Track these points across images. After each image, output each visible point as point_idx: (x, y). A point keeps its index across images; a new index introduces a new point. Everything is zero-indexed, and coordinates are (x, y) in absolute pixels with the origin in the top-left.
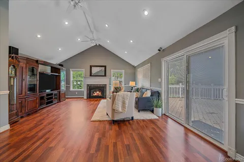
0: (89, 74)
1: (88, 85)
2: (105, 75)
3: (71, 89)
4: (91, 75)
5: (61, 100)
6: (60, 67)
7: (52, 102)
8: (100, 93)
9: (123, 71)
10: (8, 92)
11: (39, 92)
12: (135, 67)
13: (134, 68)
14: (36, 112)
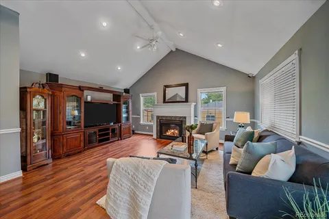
0: (162, 100)
1: (158, 117)
2: (187, 101)
3: (142, 122)
4: (165, 101)
5: (123, 136)
7: (108, 139)
8: (176, 132)
9: (224, 89)
10: (19, 130)
11: (85, 127)
12: (254, 77)
14: (80, 152)
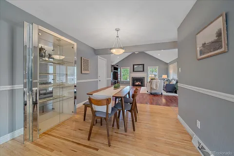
0: (132, 70)
1: (132, 77)
2: (143, 71)
3: (122, 80)
4: (134, 71)
6: (117, 67)
9: (157, 67)
13: (167, 64)
